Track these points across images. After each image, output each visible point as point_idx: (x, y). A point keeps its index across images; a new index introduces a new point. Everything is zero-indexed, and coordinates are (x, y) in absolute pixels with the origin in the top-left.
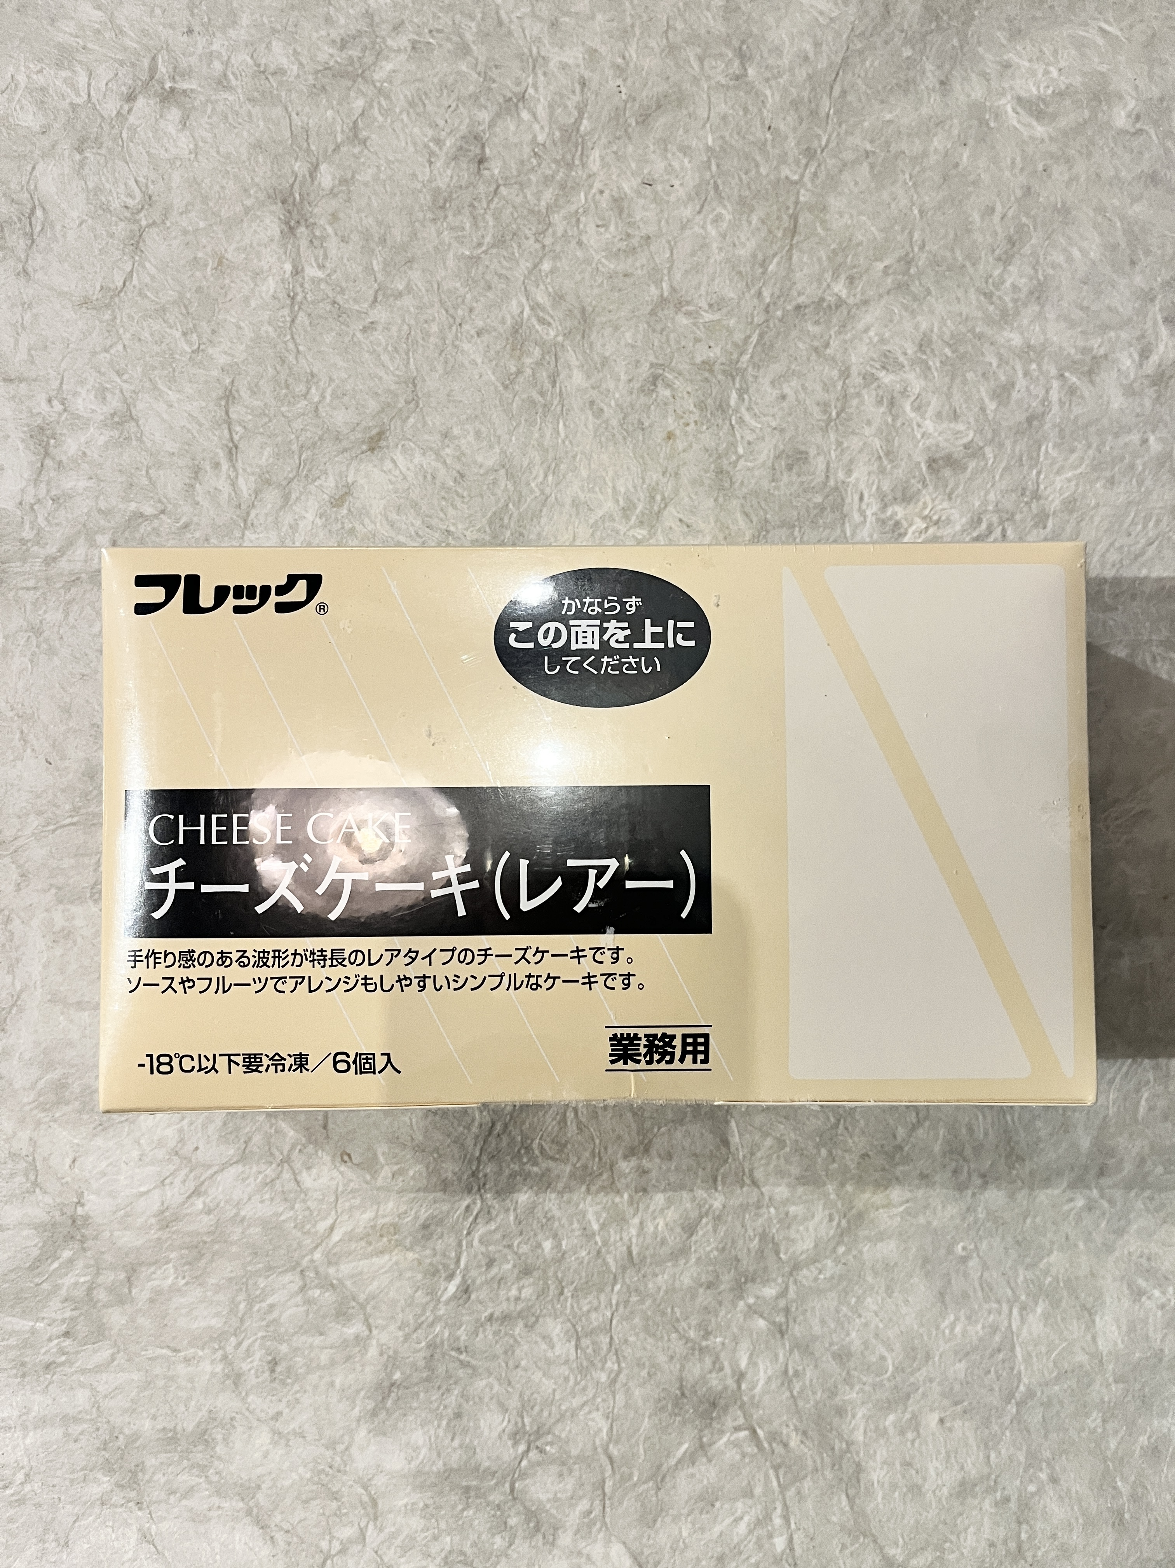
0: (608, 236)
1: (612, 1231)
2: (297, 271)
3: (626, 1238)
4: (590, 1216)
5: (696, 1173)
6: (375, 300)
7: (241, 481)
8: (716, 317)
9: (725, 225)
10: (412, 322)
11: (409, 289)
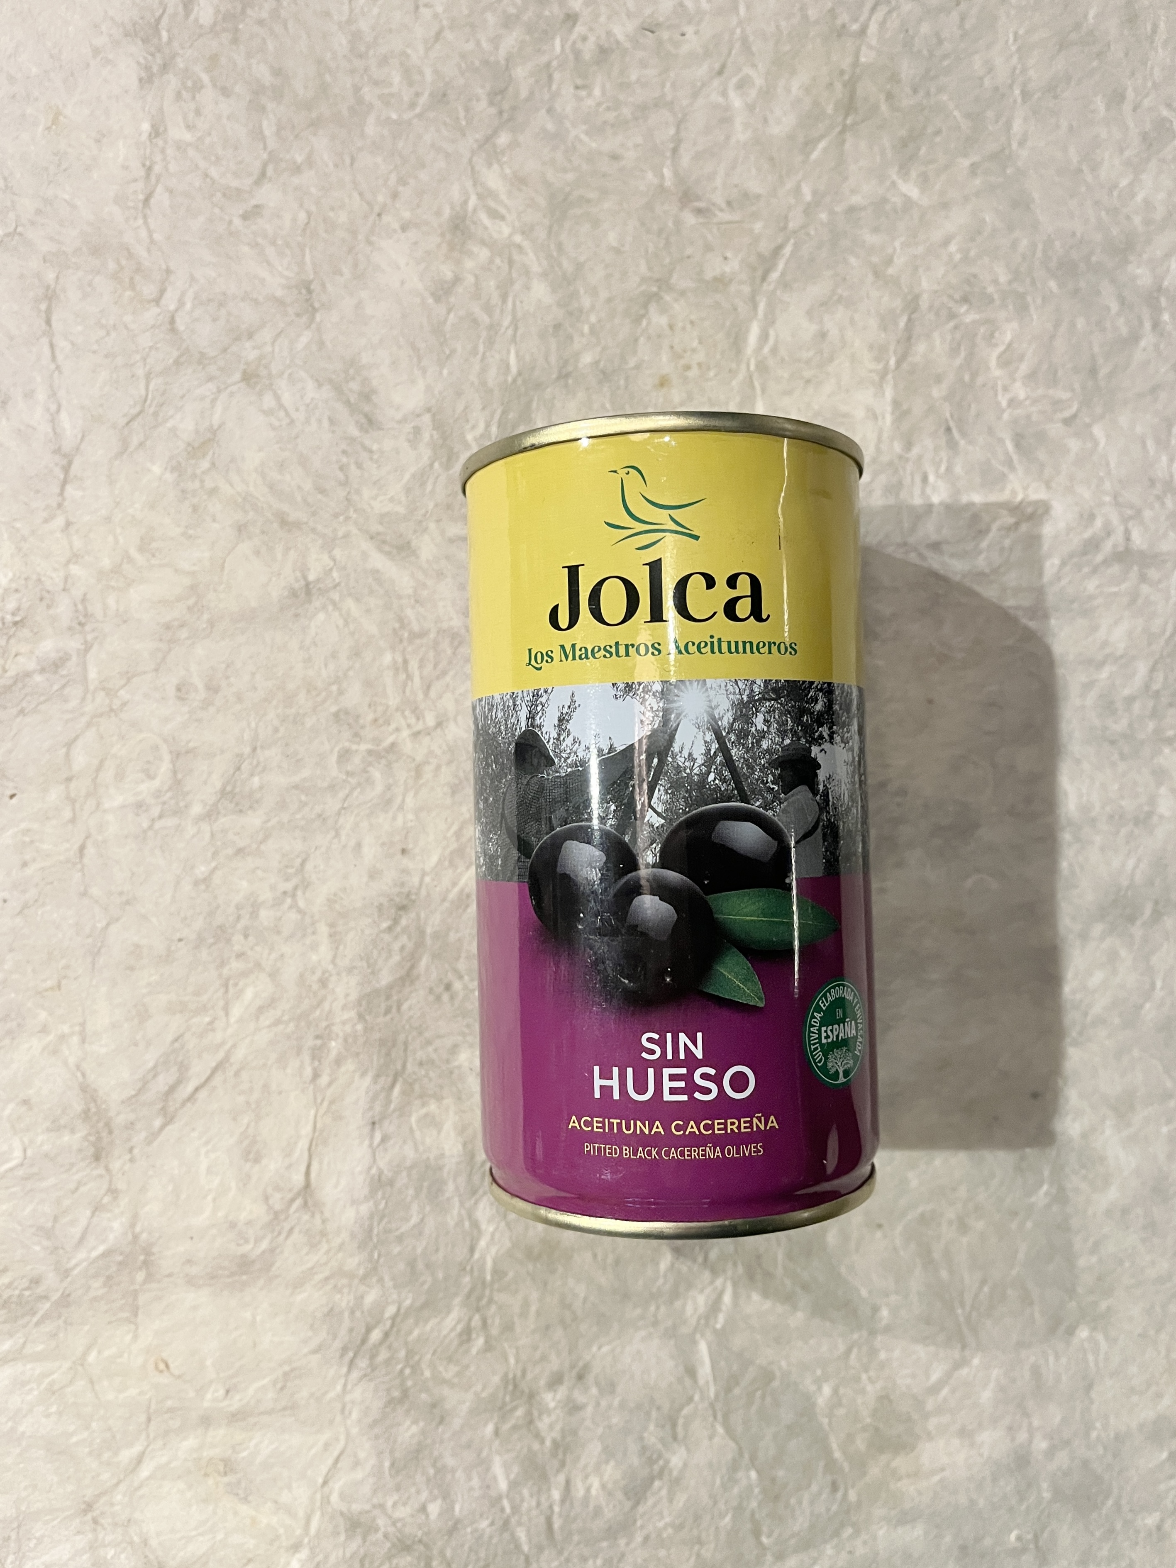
0: (590, 102)
1: (526, 1492)
2: (157, 132)
3: (545, 1504)
4: (498, 1469)
5: (648, 1414)
6: (263, 174)
7: (63, 416)
8: (736, 216)
9: (753, 93)
10: (313, 208)
11: (310, 162)
